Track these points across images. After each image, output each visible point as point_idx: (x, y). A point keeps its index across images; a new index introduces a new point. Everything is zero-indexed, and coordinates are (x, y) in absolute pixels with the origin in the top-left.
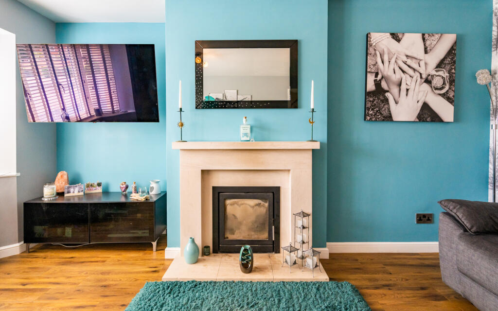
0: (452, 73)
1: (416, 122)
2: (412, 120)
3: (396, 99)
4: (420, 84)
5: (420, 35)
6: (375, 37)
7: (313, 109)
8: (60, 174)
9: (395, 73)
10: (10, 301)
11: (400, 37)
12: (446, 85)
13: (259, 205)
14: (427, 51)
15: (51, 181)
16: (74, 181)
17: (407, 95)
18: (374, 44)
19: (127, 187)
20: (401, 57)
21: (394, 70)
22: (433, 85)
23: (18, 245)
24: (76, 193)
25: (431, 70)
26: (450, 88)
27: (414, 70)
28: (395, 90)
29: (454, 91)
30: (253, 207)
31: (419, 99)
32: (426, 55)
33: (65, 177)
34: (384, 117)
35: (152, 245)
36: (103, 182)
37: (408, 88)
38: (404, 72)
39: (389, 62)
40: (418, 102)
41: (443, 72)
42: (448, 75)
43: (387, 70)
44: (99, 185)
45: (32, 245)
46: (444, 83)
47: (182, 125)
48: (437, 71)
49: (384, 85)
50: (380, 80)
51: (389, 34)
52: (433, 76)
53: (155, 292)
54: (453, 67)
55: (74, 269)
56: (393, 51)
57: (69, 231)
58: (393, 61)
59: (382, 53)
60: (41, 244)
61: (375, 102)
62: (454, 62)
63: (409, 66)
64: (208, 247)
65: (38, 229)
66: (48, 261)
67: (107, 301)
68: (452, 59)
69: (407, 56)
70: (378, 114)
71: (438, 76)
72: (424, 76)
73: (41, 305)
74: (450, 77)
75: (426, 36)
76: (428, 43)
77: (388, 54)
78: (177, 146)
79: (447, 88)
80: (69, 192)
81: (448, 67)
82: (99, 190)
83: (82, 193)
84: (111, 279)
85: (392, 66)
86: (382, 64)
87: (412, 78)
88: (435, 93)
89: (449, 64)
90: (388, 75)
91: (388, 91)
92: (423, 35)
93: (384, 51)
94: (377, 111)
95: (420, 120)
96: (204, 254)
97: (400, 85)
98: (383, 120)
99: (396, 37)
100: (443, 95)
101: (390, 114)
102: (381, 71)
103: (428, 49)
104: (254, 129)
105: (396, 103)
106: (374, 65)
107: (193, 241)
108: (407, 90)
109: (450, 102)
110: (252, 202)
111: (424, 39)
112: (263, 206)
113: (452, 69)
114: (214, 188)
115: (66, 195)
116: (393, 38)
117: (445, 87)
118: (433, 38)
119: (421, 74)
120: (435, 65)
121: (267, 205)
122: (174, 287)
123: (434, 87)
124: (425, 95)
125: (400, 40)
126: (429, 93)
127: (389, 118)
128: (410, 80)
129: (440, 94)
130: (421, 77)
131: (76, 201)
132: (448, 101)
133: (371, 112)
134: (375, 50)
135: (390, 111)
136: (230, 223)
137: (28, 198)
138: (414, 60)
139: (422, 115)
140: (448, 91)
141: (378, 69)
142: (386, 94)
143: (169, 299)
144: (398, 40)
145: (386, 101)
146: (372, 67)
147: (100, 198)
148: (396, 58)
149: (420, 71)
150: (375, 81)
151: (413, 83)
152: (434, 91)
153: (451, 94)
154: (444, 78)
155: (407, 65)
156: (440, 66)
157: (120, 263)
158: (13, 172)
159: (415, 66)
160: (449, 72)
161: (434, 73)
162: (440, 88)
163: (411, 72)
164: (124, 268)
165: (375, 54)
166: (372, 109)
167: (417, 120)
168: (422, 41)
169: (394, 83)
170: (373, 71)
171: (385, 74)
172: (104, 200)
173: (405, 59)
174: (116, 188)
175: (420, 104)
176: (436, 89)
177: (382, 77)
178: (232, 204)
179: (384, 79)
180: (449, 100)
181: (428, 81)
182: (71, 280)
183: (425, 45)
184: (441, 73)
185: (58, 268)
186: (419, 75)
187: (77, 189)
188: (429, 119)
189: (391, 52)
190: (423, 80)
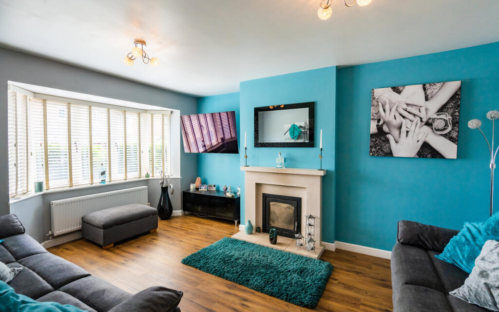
0: (456, 116)
1: (416, 158)
2: (412, 156)
3: (397, 139)
4: (420, 127)
5: (421, 86)
6: (378, 92)
7: (321, 149)
8: (198, 178)
9: (395, 118)
10: (175, 231)
11: (401, 89)
12: (448, 126)
13: (289, 207)
14: (428, 98)
15: (194, 182)
16: (204, 182)
17: (407, 136)
18: (377, 98)
19: (227, 189)
20: (401, 105)
21: (395, 116)
22: (434, 127)
23: (181, 211)
24: (204, 189)
25: (432, 114)
26: (453, 129)
27: (415, 115)
28: (396, 132)
29: (458, 132)
30: (285, 208)
31: (419, 139)
32: (427, 102)
33: (200, 180)
34: (385, 153)
35: (234, 223)
36: (216, 184)
37: (408, 130)
38: (404, 117)
39: (390, 110)
40: (418, 141)
41: (444, 115)
42: (451, 118)
43: (388, 116)
44: (214, 186)
45: (186, 212)
46: (446, 125)
47: (246, 157)
48: (438, 115)
49: (385, 128)
50: (382, 125)
51: (390, 88)
52: (434, 120)
53: (226, 241)
54: (457, 111)
55: (199, 226)
56: (394, 101)
57: (199, 209)
58: (394, 109)
59: (383, 104)
60: (191, 213)
61: (377, 142)
62: (459, 106)
63: (409, 112)
64: (259, 228)
65: (188, 205)
66: (191, 220)
67: (207, 240)
68: (455, 103)
69: (408, 105)
70: (379, 151)
71: (439, 119)
72: (425, 120)
73: (185, 235)
74: (453, 119)
75: (427, 86)
76: (429, 92)
77: (389, 104)
78: (243, 169)
79: (450, 128)
80: (201, 188)
81: (451, 111)
82: (214, 189)
83: (206, 190)
84: (212, 233)
85: (393, 114)
86: (384, 112)
87: (413, 122)
88: (436, 134)
89: (453, 107)
90: (389, 121)
91: (389, 133)
92: (424, 85)
93: (385, 102)
94: (379, 149)
95: (420, 157)
96: (256, 231)
97: (400, 128)
98: (384, 156)
99: (397, 90)
100: (445, 136)
101: (391, 151)
102: (382, 117)
103: (429, 96)
104: (287, 160)
105: (397, 142)
106: (377, 114)
107: (250, 222)
108: (407, 132)
109: (453, 142)
110: (285, 205)
111: (425, 89)
112: (291, 208)
113: (456, 112)
114: (263, 194)
115: (200, 190)
116: (394, 91)
117: (447, 129)
118: (434, 87)
119: (421, 118)
120: (436, 110)
121: (293, 208)
122: (235, 241)
123: (435, 129)
124: (425, 135)
125: (401, 92)
126: (429, 134)
127: (390, 154)
128: (410, 124)
129: (441, 135)
130: (421, 121)
131: (204, 193)
132: (451, 141)
133: (373, 150)
134: (378, 102)
135: (391, 149)
136: (272, 216)
137: (185, 189)
138: (414, 107)
139: (423, 152)
140: (450, 131)
141: (380, 116)
142: (387, 136)
143: (230, 245)
144: (399, 92)
145: (388, 141)
146: (375, 115)
147: (215, 194)
148: (397, 107)
149: (420, 116)
150: (377, 125)
151: (413, 126)
152: (435, 132)
153: (454, 135)
154: (447, 120)
155: (407, 112)
156: (441, 110)
157: (218, 228)
158: (179, 177)
159: (416, 112)
160: (452, 115)
161: (435, 116)
162: (442, 129)
163: (411, 117)
164: (219, 230)
165: (378, 105)
166: (375, 148)
167: (417, 157)
168: (423, 90)
169: (394, 127)
170: (376, 118)
171: (387, 119)
172: (217, 195)
173: (405, 107)
174: (222, 189)
175: (421, 143)
176: (437, 130)
177: (384, 123)
178: (273, 205)
179: (385, 124)
180: (451, 139)
181: (428, 124)
182: (197, 230)
183: (425, 94)
184: (443, 116)
185: (194, 224)
186: (419, 119)
187: (204, 187)
188: (429, 156)
189: (392, 102)
190: (423, 124)
